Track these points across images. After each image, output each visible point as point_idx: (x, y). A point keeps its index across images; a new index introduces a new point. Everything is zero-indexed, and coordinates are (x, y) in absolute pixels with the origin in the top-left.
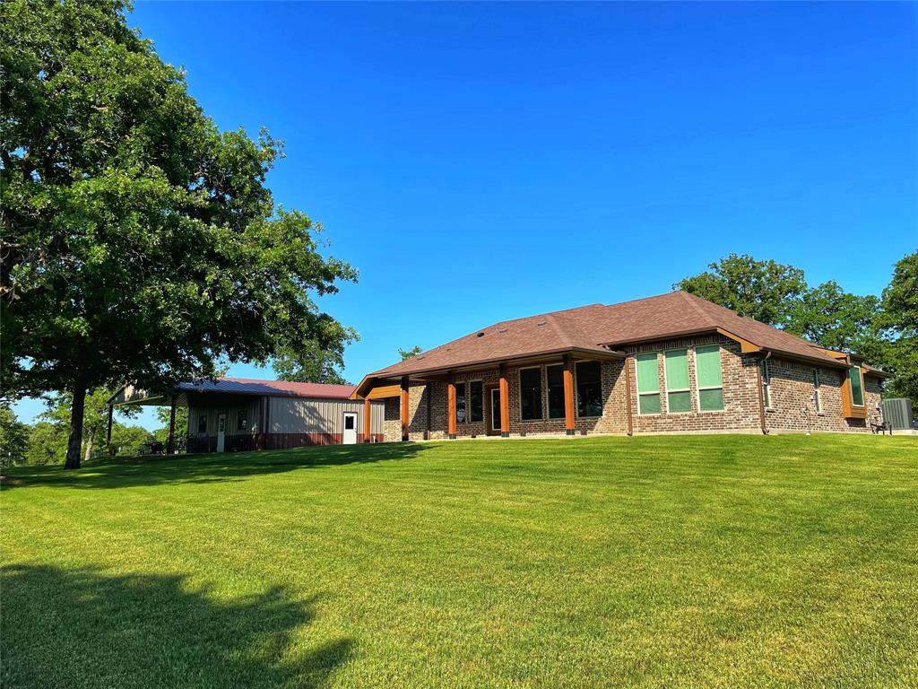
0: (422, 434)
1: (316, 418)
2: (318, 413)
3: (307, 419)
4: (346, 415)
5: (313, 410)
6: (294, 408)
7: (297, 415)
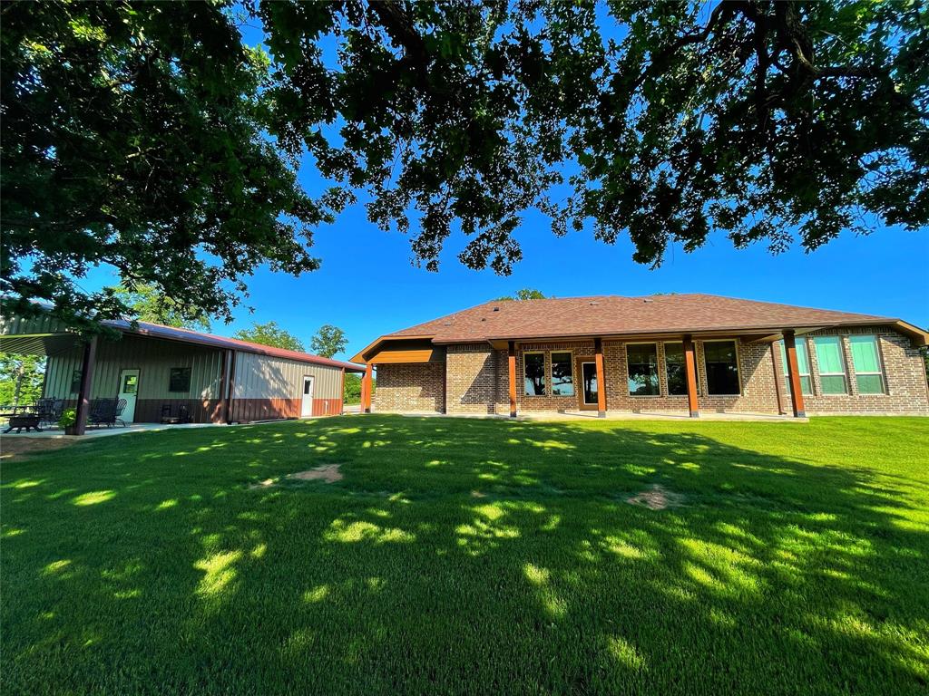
0: (485, 407)
1: (279, 380)
2: (281, 375)
3: (272, 382)
4: (306, 378)
5: (276, 372)
6: (259, 368)
7: (261, 376)
